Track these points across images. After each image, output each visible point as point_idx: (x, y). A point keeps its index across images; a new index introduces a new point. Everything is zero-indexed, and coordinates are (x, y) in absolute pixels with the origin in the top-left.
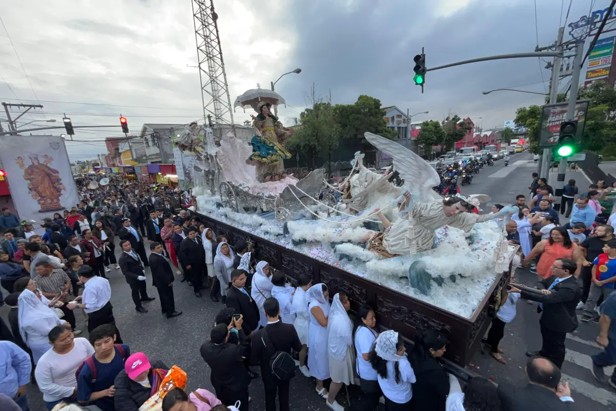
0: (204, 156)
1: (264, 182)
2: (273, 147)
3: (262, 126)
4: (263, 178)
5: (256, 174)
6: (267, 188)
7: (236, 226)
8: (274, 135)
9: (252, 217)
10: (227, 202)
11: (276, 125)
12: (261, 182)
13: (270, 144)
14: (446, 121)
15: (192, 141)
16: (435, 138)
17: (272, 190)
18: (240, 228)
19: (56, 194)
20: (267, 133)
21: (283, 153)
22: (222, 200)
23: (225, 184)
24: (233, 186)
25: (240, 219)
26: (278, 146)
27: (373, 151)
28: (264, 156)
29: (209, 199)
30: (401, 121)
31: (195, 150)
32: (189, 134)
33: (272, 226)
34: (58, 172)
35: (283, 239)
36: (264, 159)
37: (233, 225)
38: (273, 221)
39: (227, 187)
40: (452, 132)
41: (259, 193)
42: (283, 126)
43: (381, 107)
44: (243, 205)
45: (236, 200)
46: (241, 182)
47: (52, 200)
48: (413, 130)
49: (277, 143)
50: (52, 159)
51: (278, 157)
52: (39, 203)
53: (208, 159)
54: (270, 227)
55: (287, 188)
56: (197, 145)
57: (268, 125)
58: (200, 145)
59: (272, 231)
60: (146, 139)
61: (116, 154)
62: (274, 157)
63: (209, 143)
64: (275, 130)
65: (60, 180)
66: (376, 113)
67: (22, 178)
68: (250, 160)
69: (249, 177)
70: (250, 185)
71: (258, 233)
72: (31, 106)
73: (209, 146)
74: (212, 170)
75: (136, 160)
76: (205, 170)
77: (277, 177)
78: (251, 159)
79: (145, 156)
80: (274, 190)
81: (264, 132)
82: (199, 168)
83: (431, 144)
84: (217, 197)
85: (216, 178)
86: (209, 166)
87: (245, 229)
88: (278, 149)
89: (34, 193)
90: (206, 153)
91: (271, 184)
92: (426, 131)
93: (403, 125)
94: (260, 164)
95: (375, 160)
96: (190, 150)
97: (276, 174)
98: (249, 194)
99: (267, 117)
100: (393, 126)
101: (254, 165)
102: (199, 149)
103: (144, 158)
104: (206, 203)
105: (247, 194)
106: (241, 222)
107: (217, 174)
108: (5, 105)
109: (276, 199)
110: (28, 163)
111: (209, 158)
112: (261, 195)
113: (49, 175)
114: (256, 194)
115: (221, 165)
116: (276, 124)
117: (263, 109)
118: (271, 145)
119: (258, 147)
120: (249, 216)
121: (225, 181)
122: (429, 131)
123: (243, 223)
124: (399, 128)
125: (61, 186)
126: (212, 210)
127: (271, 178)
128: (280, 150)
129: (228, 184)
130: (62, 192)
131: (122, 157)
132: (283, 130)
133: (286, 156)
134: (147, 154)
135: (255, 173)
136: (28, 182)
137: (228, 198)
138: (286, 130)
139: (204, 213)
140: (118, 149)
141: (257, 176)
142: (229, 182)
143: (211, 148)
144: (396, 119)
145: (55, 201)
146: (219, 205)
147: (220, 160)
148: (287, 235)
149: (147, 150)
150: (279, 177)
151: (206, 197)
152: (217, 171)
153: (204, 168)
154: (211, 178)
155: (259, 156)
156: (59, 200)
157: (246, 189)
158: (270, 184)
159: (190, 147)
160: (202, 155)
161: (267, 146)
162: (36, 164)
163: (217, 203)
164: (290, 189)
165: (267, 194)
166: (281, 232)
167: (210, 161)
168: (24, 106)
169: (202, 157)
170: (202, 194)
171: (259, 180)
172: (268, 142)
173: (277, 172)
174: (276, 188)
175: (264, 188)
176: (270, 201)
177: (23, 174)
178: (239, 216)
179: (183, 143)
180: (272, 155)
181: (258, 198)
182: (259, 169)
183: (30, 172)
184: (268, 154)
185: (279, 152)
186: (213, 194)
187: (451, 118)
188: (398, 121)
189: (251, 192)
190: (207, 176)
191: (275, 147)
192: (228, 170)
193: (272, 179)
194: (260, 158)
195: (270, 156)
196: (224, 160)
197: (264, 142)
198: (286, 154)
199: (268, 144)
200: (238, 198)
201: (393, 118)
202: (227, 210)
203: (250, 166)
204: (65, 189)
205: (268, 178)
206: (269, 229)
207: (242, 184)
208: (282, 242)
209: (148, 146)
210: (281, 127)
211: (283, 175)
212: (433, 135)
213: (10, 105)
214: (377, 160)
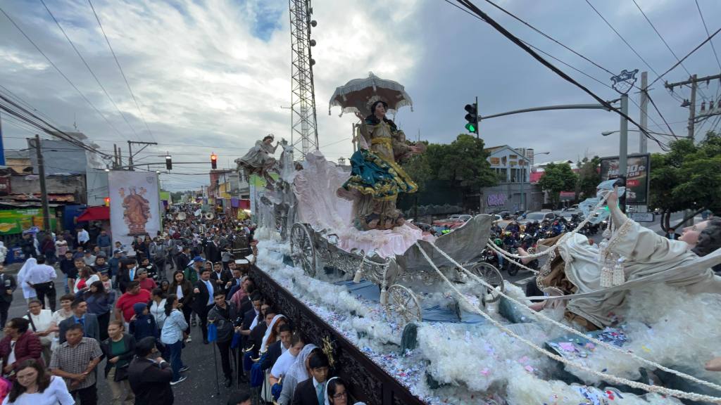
0: (278, 184)
1: (365, 230)
2: (386, 169)
3: (372, 136)
4: (364, 222)
5: (352, 215)
6: (371, 241)
7: (307, 304)
8: (391, 151)
9: (337, 292)
10: (299, 257)
11: (394, 137)
12: (359, 229)
13: (382, 163)
14: (583, 163)
15: (263, 161)
16: (563, 183)
17: (380, 245)
18: (313, 308)
19: (143, 220)
20: (380, 148)
21: (404, 181)
22: (292, 252)
23: (300, 227)
24: (312, 232)
25: (316, 291)
26: (397, 169)
27: (476, 195)
28: (370, 183)
29: (275, 247)
30: (516, 162)
31: (266, 175)
32: (259, 151)
33: (377, 323)
34: (148, 202)
35: (400, 360)
36: (367, 189)
37: (303, 301)
38: (377, 308)
39: (302, 233)
40: (590, 176)
41: (355, 249)
42: (407, 139)
43: (485, 147)
44: (325, 264)
45: (313, 255)
46: (326, 226)
47: (139, 225)
48: (534, 172)
49: (394, 164)
50: (145, 191)
51: (394, 187)
52: (129, 228)
53: (282, 188)
54: (372, 323)
55: (414, 247)
56: (270, 167)
57: (381, 133)
58: (273, 167)
59: (375, 334)
60: (240, 174)
61: (216, 186)
62: (387, 187)
63: (286, 166)
64: (392, 144)
65: (149, 209)
66: (477, 154)
67: (121, 206)
68: (345, 191)
69: (339, 219)
70: (339, 233)
71: (347, 329)
72: (148, 143)
73: (286, 170)
74: (286, 205)
75: (229, 193)
76: (275, 204)
77: (389, 223)
78: (346, 187)
79: (238, 189)
80: (383, 245)
81: (373, 145)
82: (268, 201)
83: (559, 191)
84: (286, 247)
85: (290, 216)
86: (283, 198)
87: (323, 313)
88: (395, 173)
89: (127, 218)
90: (280, 179)
91: (378, 234)
92: (550, 174)
93: (518, 167)
94: (362, 199)
95: (479, 206)
96: (260, 173)
97: (388, 218)
98: (337, 249)
99: (382, 122)
100: (505, 167)
101: (350, 199)
102: (272, 173)
103: (236, 192)
104: (269, 254)
105: (332, 248)
106: (316, 297)
107: (293, 211)
108: (129, 142)
109: (387, 264)
110: (127, 193)
111: (284, 186)
112: (358, 252)
113: (141, 204)
114: (348, 251)
115: (298, 197)
116: (395, 133)
117: (377, 108)
118: (384, 166)
119: (361, 168)
120: (332, 287)
121: (300, 222)
122: (555, 175)
123: (320, 298)
124: (513, 170)
125: (148, 214)
126: (276, 265)
127: (379, 223)
128: (399, 175)
129: (305, 228)
130: (149, 219)
131: (220, 189)
132: (406, 145)
133: (408, 188)
134: (240, 188)
135: (350, 213)
136: (125, 209)
137: (301, 251)
138: (410, 145)
139: (265, 269)
140: (218, 182)
141: (354, 218)
142: (306, 225)
143: (289, 172)
144: (509, 160)
145: (142, 226)
146: (287, 260)
147: (297, 189)
148: (409, 352)
149: (239, 184)
150: (392, 223)
151: (270, 243)
152: (292, 207)
153: (275, 200)
154: (283, 216)
155: (361, 183)
156: (144, 226)
157: (332, 240)
158: (375, 235)
159: (260, 169)
160: (274, 182)
161: (377, 166)
162: (133, 194)
163: (284, 255)
164: (420, 249)
165: (370, 254)
166: (397, 338)
167: (284, 191)
168: (144, 143)
169: (275, 185)
170: (268, 238)
171: (356, 225)
172: (378, 161)
173: (390, 213)
174: (386, 243)
175: (365, 241)
176: (374, 266)
177: (122, 202)
178: (314, 285)
179: (251, 163)
180: (384, 183)
181: (353, 257)
182: (357, 206)
183: (127, 201)
184: (377, 180)
185: (395, 178)
186: (284, 238)
187: (590, 160)
188: (511, 162)
189: (339, 246)
190: (279, 212)
191: (391, 170)
192: (309, 205)
193: (380, 226)
194: (361, 187)
195: (379, 185)
196: (304, 189)
197: (372, 161)
198: (408, 183)
199: (378, 164)
200: (317, 252)
201: (504, 159)
202: (298, 270)
203: (343, 200)
204: (151, 217)
205: (374, 222)
206: (370, 329)
207: (327, 229)
208: (396, 368)
209: (241, 180)
210: (402, 140)
211: (399, 220)
212: (560, 179)
213: (133, 142)
214: (482, 205)
